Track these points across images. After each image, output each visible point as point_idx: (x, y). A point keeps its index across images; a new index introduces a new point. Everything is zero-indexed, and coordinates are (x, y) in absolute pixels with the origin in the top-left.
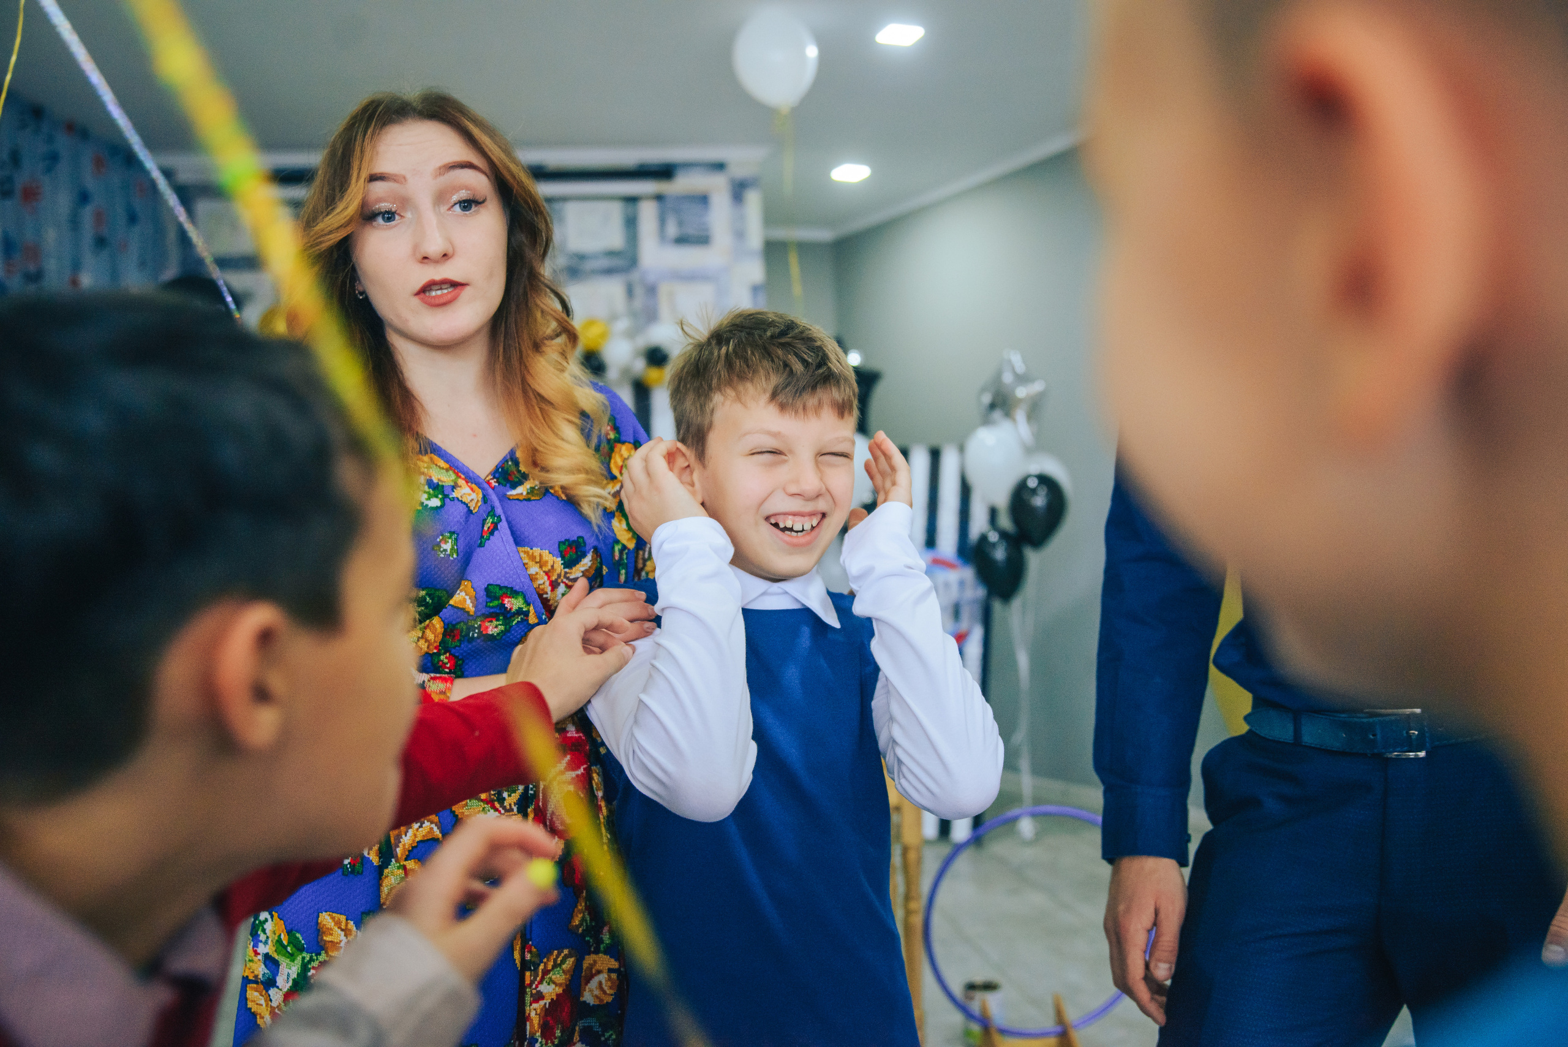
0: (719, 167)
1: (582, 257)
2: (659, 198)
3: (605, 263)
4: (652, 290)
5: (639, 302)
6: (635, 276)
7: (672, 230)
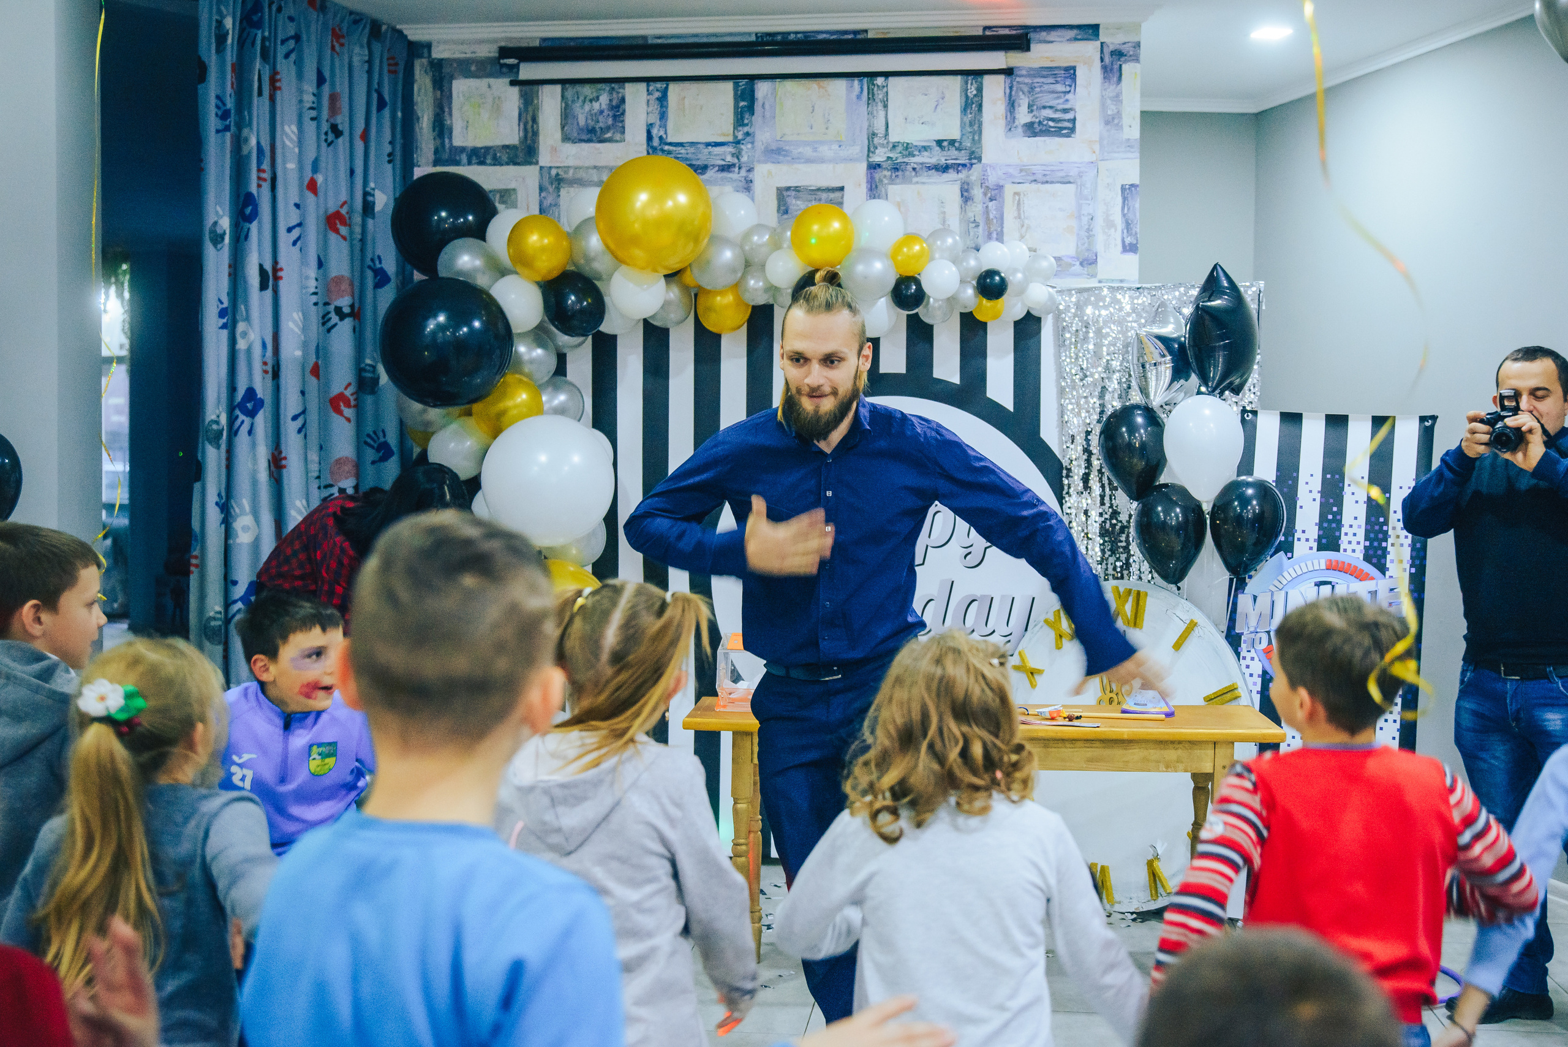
0: (1091, 31)
1: (908, 149)
2: (1008, 72)
3: (937, 157)
4: (995, 193)
5: (976, 209)
6: (975, 174)
7: (1023, 116)
